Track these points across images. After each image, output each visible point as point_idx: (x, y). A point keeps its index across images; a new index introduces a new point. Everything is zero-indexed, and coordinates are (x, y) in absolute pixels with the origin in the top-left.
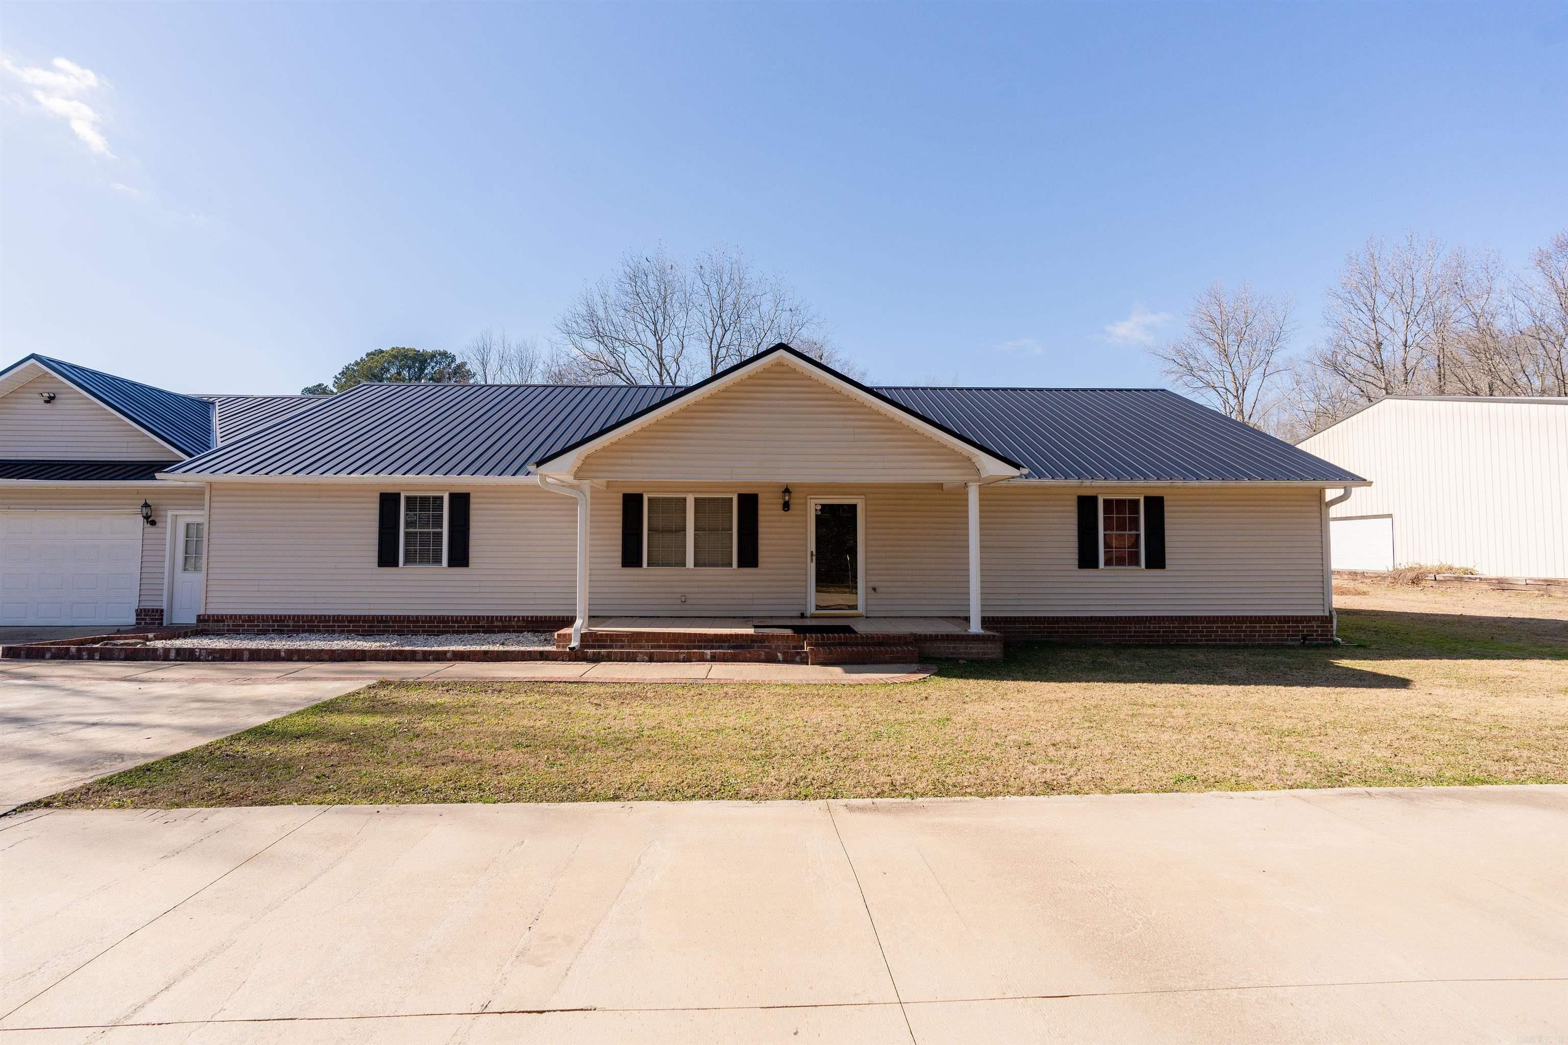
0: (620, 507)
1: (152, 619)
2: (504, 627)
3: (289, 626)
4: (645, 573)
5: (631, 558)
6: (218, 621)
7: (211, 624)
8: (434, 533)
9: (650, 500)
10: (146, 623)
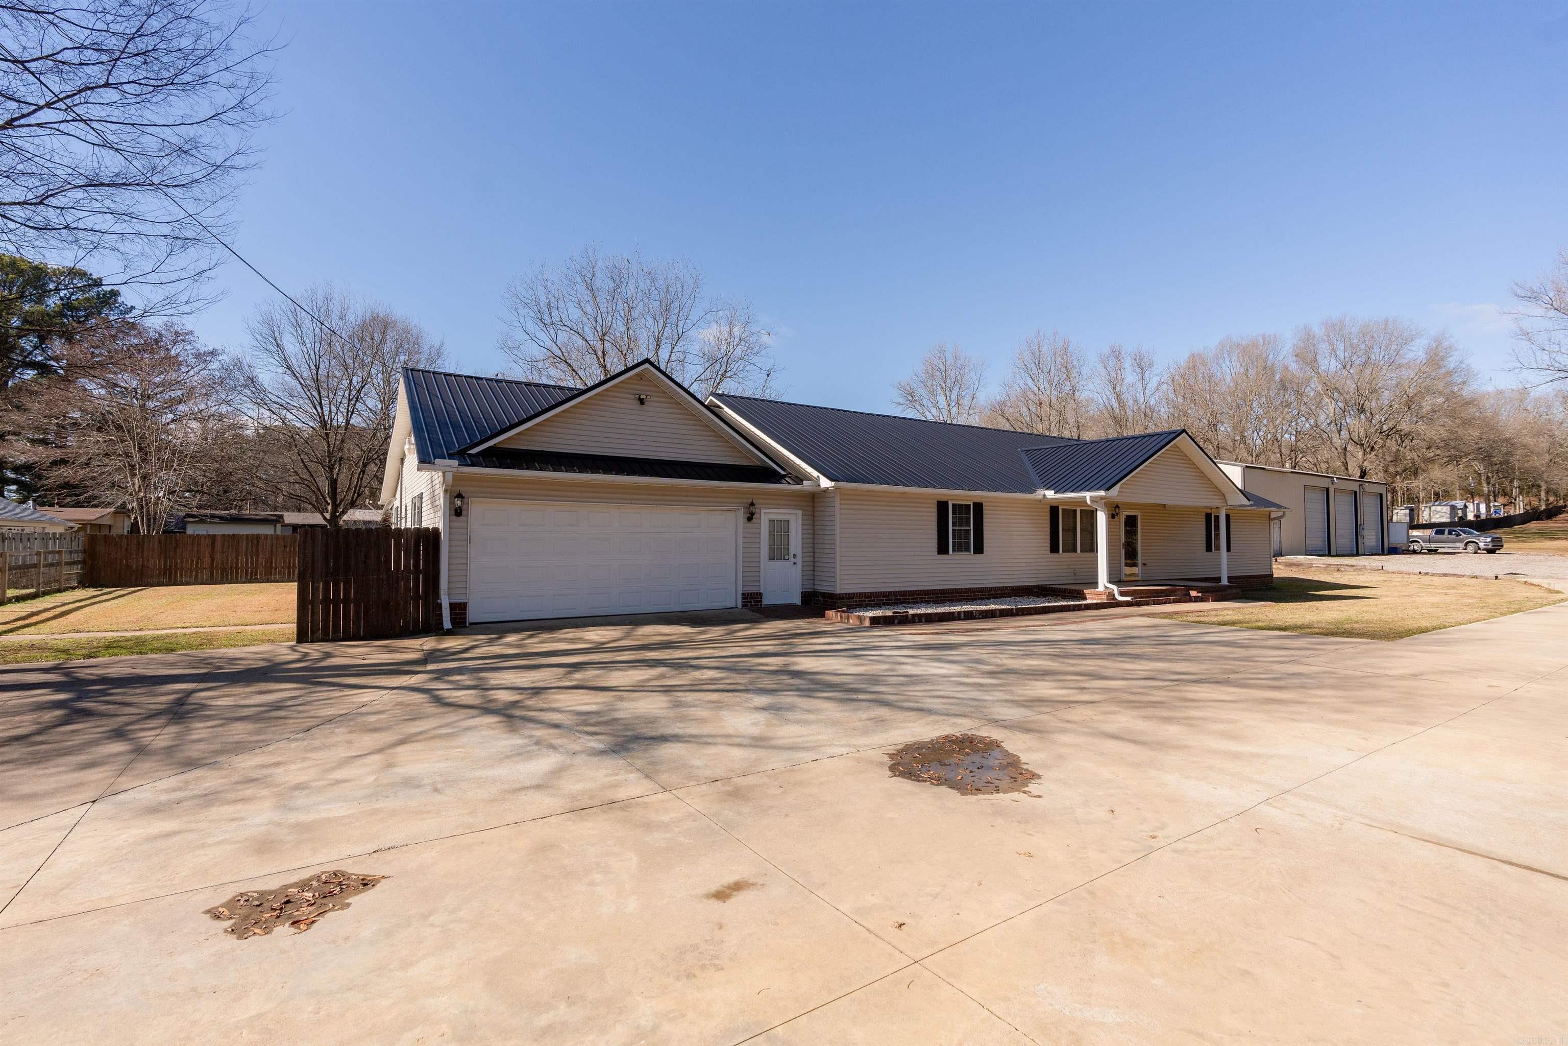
0: (1049, 514)
1: (756, 601)
2: (1003, 594)
3: (892, 600)
4: (1062, 556)
5: (1054, 549)
6: (849, 598)
7: (845, 601)
8: (965, 530)
9: (1063, 510)
10: (751, 605)
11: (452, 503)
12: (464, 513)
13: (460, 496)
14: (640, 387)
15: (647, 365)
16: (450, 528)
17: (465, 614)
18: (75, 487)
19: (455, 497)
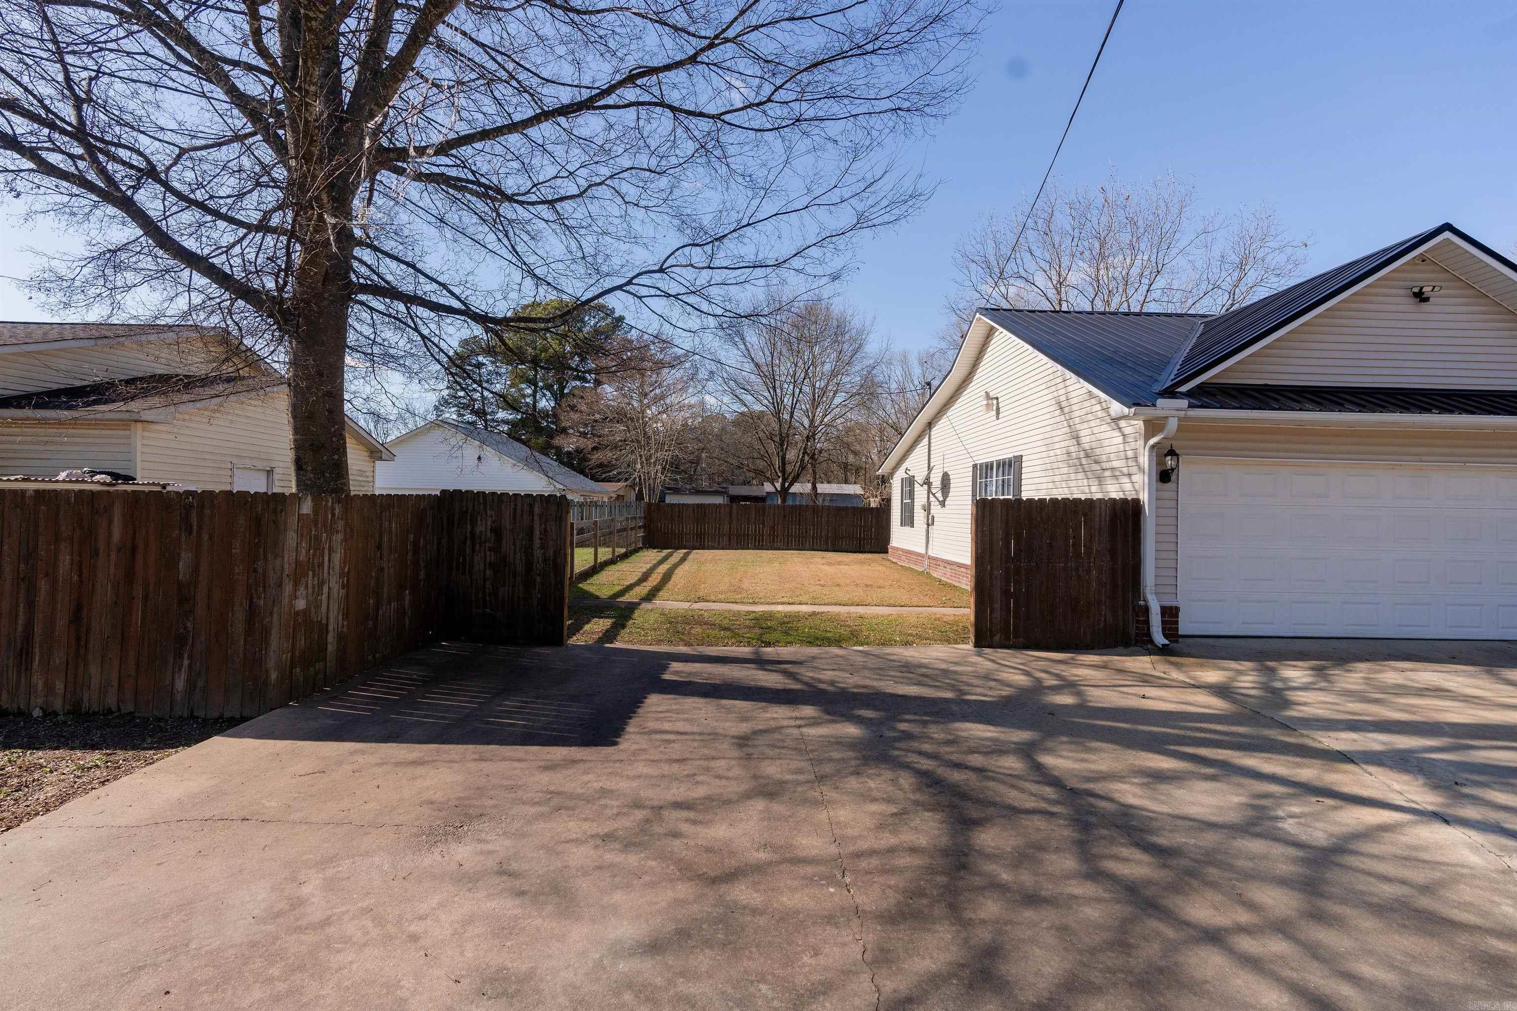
11: (1160, 462)
12: (1173, 477)
13: (1172, 453)
14: (1416, 276)
15: (1447, 235)
16: (1157, 498)
17: (1177, 623)
18: (607, 466)
19: (1166, 455)
